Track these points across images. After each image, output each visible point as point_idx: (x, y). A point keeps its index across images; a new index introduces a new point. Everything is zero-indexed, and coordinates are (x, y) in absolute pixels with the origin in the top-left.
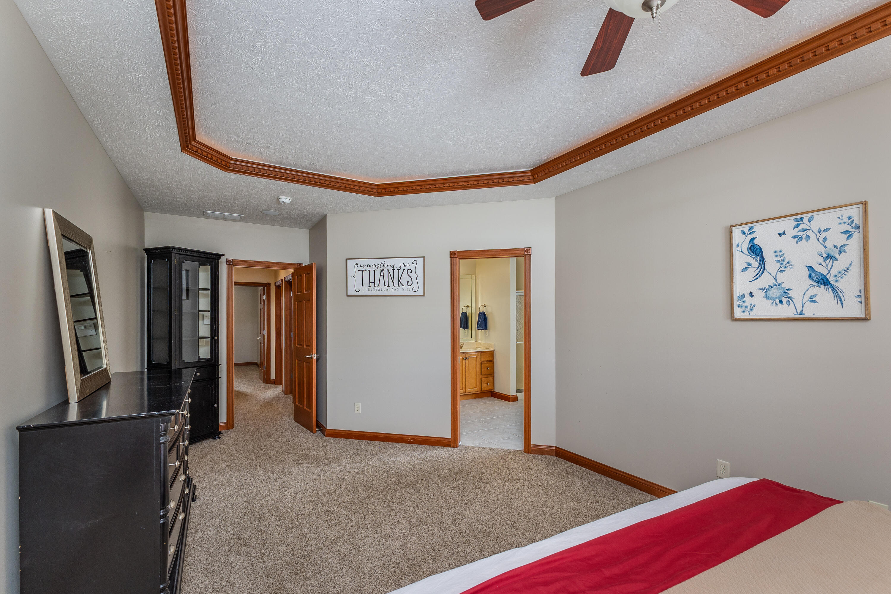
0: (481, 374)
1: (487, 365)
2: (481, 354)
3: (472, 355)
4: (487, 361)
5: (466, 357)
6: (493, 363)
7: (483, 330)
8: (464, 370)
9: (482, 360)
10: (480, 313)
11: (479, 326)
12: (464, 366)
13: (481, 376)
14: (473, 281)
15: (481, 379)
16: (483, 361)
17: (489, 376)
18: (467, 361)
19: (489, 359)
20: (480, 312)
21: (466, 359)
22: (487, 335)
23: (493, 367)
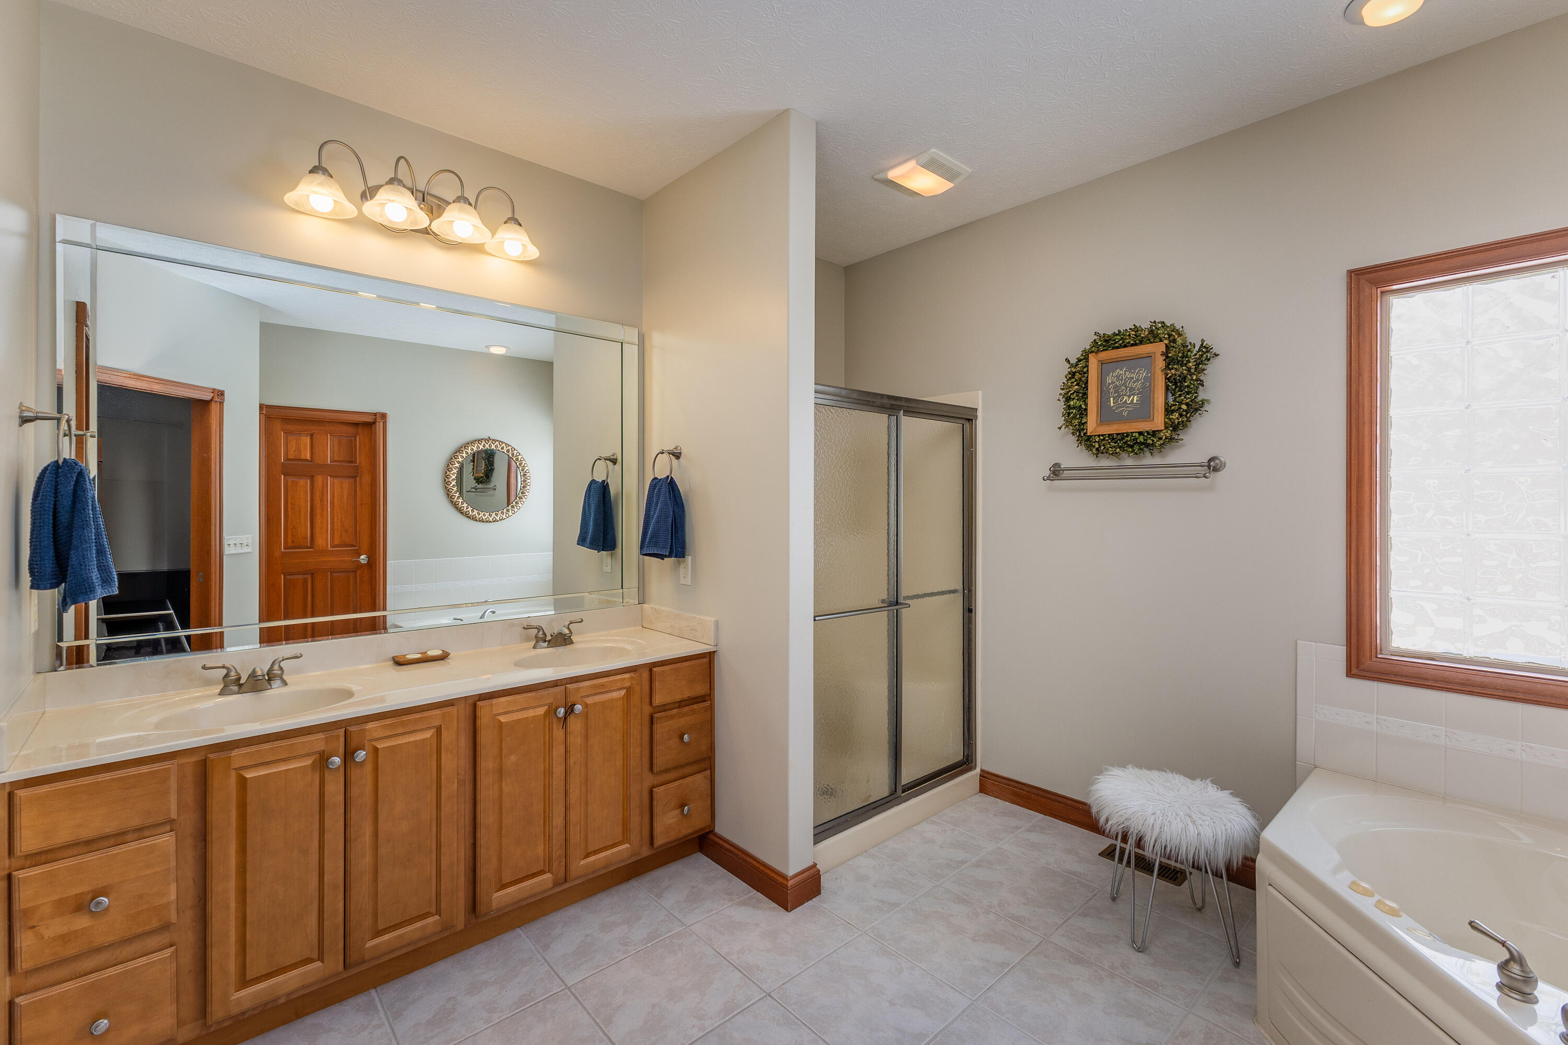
0: (651, 769)
1: (682, 722)
2: (651, 675)
3: (603, 685)
4: (681, 704)
5: (571, 700)
6: (711, 709)
7: (666, 556)
8: (558, 770)
9: (658, 700)
10: (655, 482)
11: (651, 539)
12: (558, 751)
13: (649, 780)
14: (632, 352)
15: (651, 793)
16: (664, 708)
17: (688, 770)
18: (575, 724)
19: (687, 694)
20: (655, 478)
21: (570, 710)
22: (683, 581)
23: (708, 728)
